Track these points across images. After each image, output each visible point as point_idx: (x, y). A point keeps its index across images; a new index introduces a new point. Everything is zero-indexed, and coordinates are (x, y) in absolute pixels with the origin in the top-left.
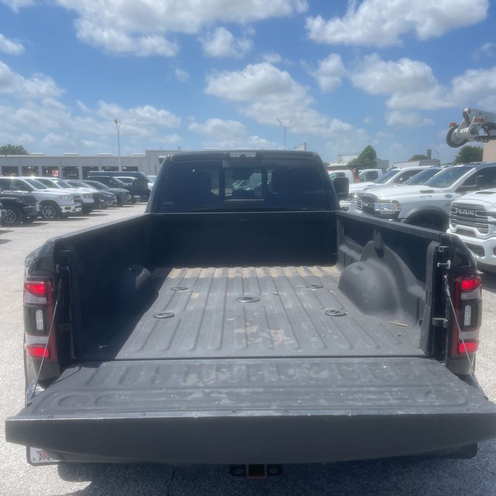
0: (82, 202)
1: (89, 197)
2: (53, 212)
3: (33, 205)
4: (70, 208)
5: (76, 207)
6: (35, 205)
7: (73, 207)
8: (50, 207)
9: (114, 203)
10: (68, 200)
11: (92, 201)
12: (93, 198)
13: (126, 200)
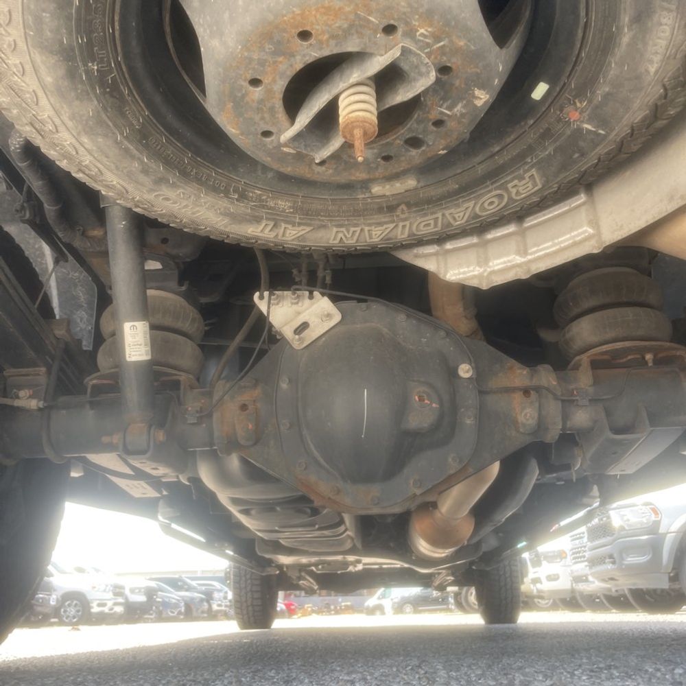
0: (126, 599)
1: (140, 591)
2: (78, 611)
3: (47, 595)
4: (104, 605)
5: (116, 604)
6: (50, 595)
7: (110, 604)
8: (75, 602)
9: (180, 613)
10: (105, 591)
11: (142, 598)
12: (145, 594)
13: (200, 611)
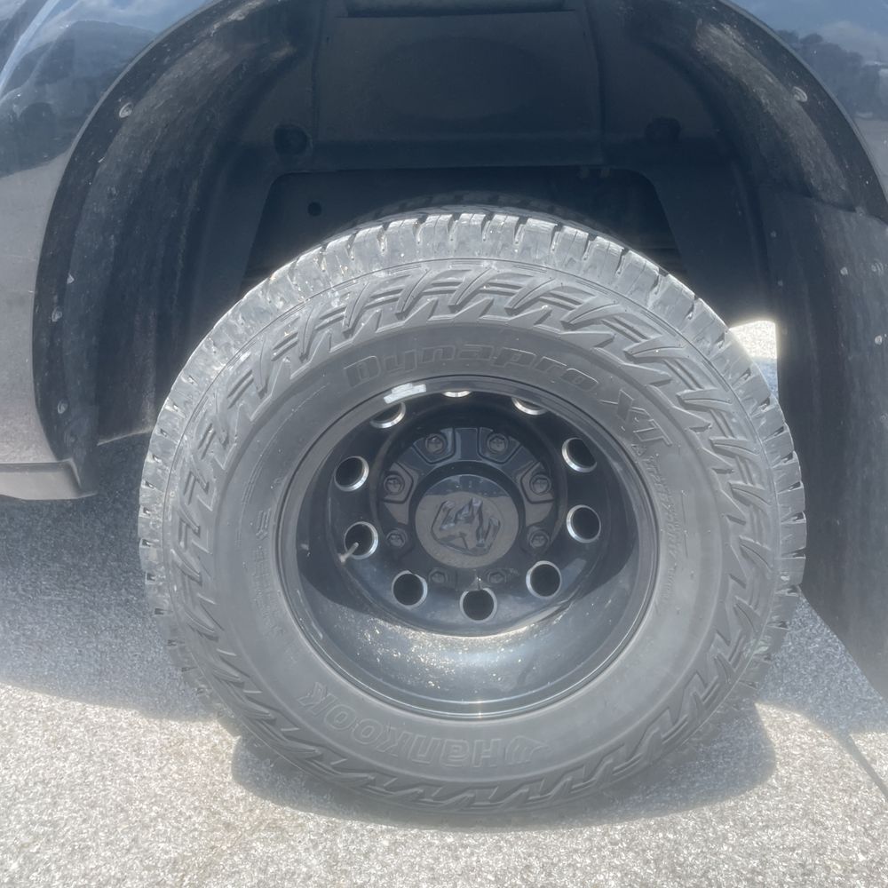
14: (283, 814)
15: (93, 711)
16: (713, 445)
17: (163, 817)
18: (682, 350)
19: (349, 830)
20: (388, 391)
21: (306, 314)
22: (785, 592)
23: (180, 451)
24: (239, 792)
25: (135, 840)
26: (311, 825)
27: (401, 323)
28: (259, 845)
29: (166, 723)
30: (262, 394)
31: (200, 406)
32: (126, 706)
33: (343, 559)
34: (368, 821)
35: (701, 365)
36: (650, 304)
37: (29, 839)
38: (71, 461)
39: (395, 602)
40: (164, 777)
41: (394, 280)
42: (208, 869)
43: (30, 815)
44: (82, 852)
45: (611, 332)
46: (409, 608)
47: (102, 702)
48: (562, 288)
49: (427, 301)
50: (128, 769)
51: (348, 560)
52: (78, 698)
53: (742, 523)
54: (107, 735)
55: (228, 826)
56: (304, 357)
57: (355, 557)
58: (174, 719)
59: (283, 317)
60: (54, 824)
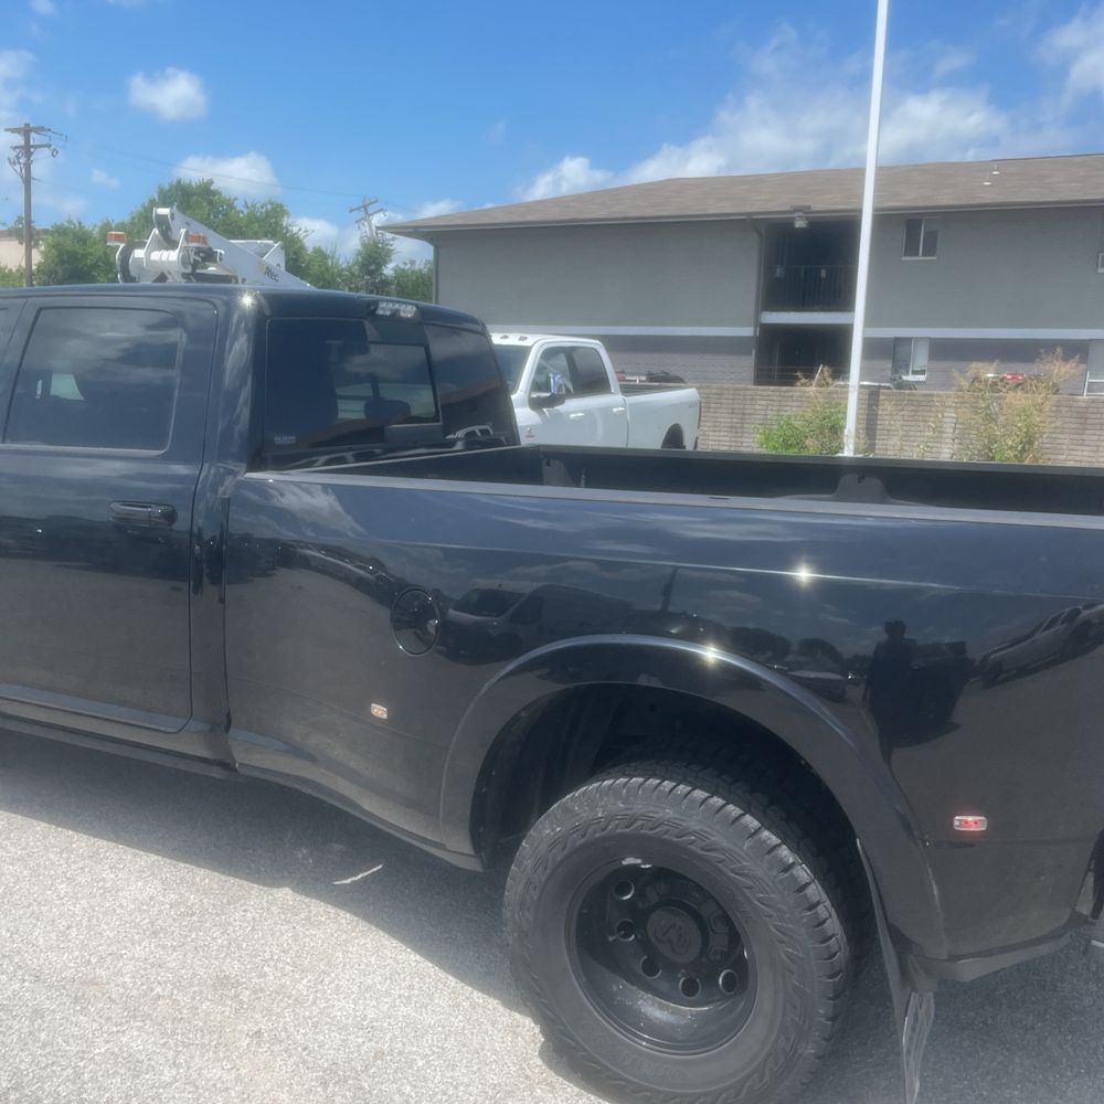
14: (557, 1080)
15: (476, 994)
16: (775, 926)
17: (496, 1062)
18: (760, 873)
19: (588, 1098)
20: (623, 859)
21: (586, 816)
22: (823, 1019)
23: (526, 866)
24: (539, 1062)
25: (479, 1069)
26: (569, 1090)
27: (627, 830)
28: (539, 1091)
29: (513, 1013)
30: (564, 848)
31: (536, 848)
32: (495, 997)
33: (611, 939)
34: (600, 1097)
35: (770, 883)
36: (745, 847)
37: (430, 1053)
38: (483, 854)
39: (641, 973)
40: (503, 1042)
41: (627, 809)
42: (510, 1094)
43: (433, 1040)
44: (454, 1067)
45: (724, 857)
46: (649, 978)
47: (482, 991)
48: (702, 830)
49: (640, 823)
50: (486, 1033)
51: (614, 940)
52: (471, 985)
53: (793, 973)
54: (481, 1011)
55: (527, 1076)
56: (583, 836)
57: (622, 940)
58: (519, 1012)
59: (578, 815)
60: (443, 1049)
